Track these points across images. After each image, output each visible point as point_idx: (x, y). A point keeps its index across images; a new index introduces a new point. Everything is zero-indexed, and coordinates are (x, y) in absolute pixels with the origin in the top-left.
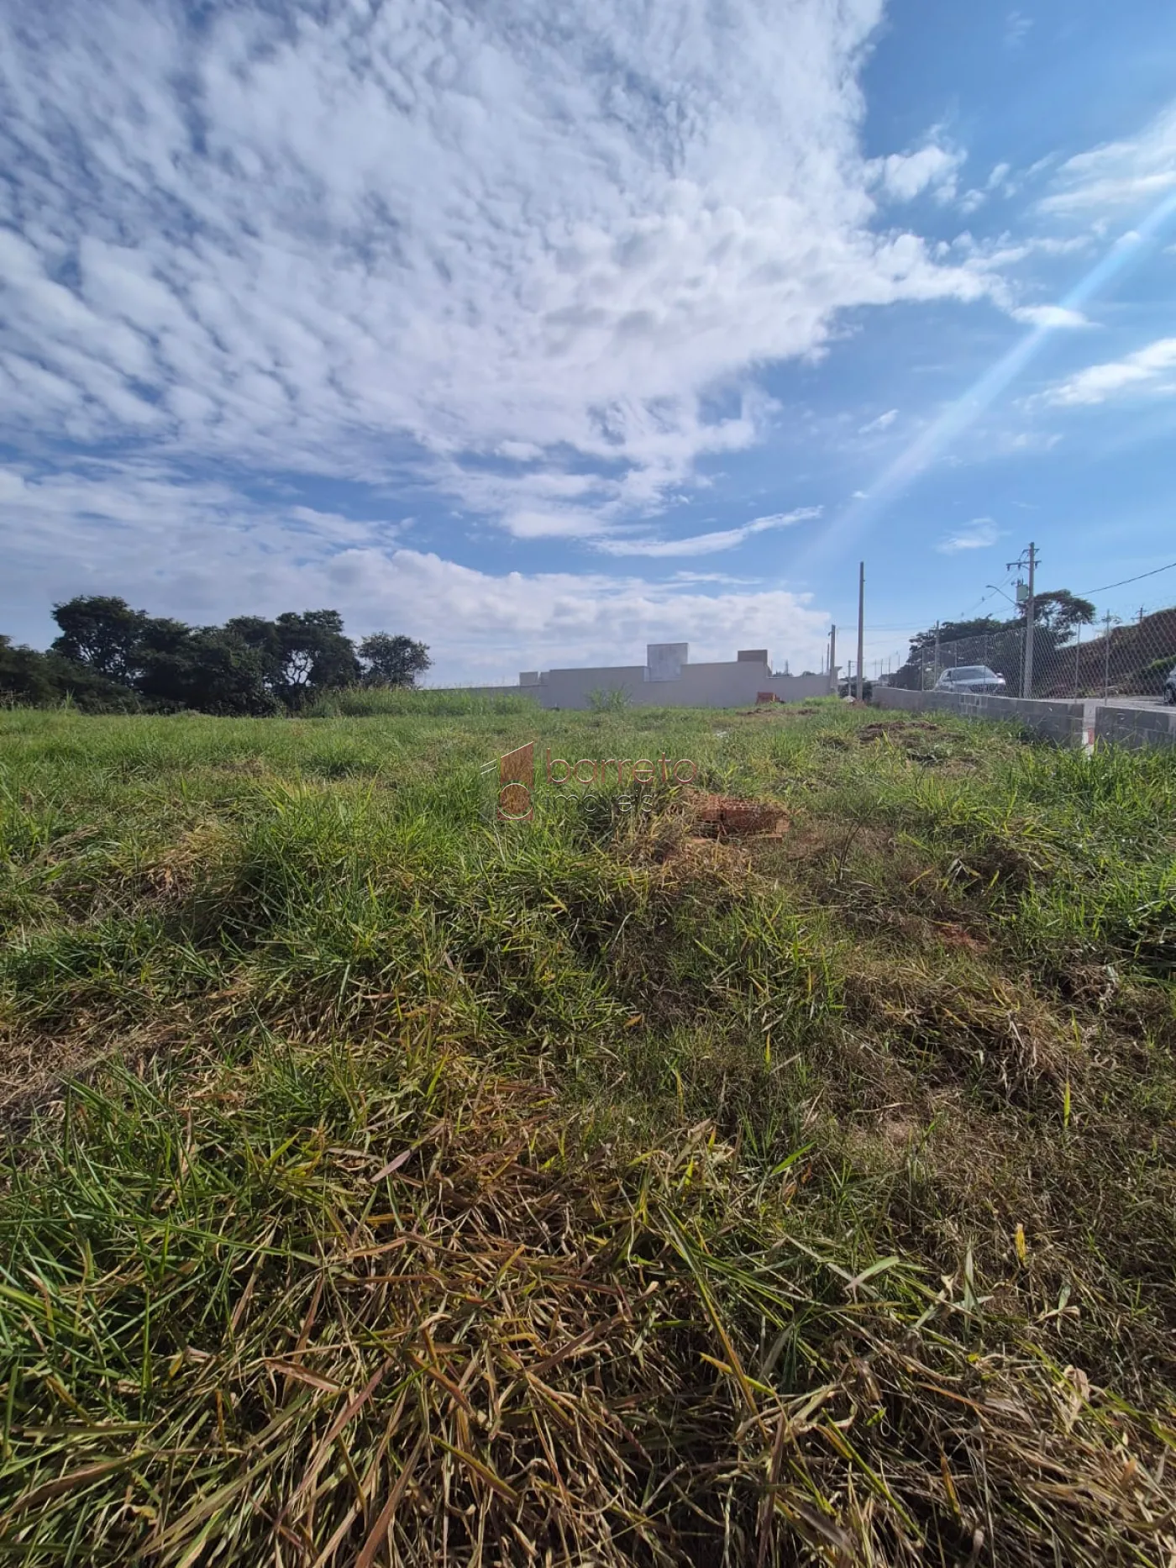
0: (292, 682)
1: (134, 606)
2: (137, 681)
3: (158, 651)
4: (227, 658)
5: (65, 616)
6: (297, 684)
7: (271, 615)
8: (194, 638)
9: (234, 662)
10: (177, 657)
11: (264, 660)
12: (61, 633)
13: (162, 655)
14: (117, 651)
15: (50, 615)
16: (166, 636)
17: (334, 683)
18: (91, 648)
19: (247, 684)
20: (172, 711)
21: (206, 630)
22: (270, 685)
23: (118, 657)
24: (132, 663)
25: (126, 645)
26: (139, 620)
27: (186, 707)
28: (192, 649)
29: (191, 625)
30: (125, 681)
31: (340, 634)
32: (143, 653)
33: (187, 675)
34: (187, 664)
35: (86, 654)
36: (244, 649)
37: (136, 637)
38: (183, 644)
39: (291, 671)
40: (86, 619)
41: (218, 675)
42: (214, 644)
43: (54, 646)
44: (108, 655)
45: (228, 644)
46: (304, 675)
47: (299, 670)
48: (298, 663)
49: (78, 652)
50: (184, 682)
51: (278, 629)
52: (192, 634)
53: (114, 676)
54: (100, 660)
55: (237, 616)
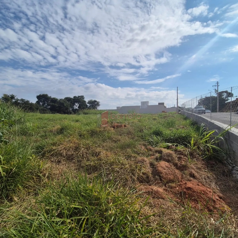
0: (75, 109)
1: (49, 95)
2: (49, 108)
3: (53, 103)
4: (64, 104)
5: (38, 97)
6: (76, 109)
7: (72, 97)
8: (59, 101)
9: (65, 105)
10: (56, 104)
11: (70, 105)
12: (37, 100)
13: (53, 104)
15: (36, 97)
16: (54, 100)
17: (82, 109)
18: (42, 102)
19: (67, 109)
20: (55, 113)
21: (61, 99)
22: (71, 109)
23: (46, 104)
24: (48, 105)
25: (47, 102)
26: (50, 98)
27: (57, 113)
28: (58, 103)
29: (58, 98)
30: (47, 108)
31: (84, 100)
32: (50, 103)
33: (57, 107)
34: (57, 105)
35: (41, 103)
36: (67, 103)
37: (49, 101)
39: (75, 106)
40: (42, 98)
41: (62, 107)
42: (62, 102)
43: (36, 102)
44: (45, 104)
45: (64, 102)
46: (77, 107)
47: (76, 106)
48: (76, 105)
49: (40, 103)
51: (73, 99)
53: (45, 107)
54: (43, 105)
55: (66, 97)
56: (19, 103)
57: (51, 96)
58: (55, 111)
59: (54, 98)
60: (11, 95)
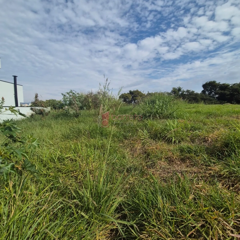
1: (217, 82)
2: (216, 97)
3: (222, 90)
5: (204, 86)
8: (231, 87)
10: (226, 91)
12: (203, 89)
14: (213, 92)
15: (202, 86)
16: (224, 87)
18: (208, 91)
20: (224, 103)
21: (234, 84)
23: (213, 93)
24: (216, 94)
25: (215, 90)
26: (219, 84)
27: (227, 103)
30: (214, 97)
32: (218, 91)
33: (228, 95)
34: (228, 93)
35: (207, 93)
37: (217, 88)
38: (228, 88)
40: (208, 86)
41: (236, 95)
42: (236, 87)
43: (202, 92)
44: (211, 93)
49: (206, 93)
50: (227, 97)
52: (230, 86)
53: (212, 97)
54: (209, 94)
56: (185, 94)
57: (219, 83)
58: (225, 101)
59: (224, 84)
60: (178, 88)
